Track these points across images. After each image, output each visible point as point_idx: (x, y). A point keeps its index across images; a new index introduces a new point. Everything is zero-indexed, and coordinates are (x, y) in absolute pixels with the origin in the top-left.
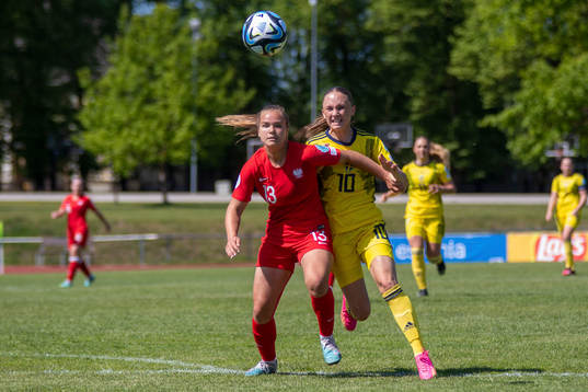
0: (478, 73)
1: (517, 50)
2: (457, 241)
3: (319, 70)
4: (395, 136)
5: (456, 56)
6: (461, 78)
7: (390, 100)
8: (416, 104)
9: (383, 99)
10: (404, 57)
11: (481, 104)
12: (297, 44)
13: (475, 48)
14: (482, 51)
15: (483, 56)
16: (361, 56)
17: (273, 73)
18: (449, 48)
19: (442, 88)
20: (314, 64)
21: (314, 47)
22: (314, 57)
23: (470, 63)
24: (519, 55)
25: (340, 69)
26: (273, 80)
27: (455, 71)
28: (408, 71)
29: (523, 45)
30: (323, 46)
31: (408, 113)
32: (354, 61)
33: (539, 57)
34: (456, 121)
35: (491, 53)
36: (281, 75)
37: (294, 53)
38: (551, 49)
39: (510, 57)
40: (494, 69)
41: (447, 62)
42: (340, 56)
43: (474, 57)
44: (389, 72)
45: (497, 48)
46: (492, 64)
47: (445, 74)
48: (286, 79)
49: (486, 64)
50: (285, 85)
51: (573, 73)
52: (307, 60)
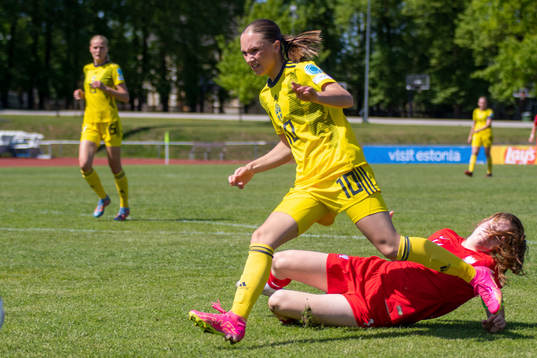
0: (473, 43)
1: (497, 30)
2: (455, 150)
3: (371, 39)
4: (418, 82)
5: (459, 32)
6: (461, 46)
7: (416, 59)
8: (433, 62)
9: (412, 59)
10: (427, 32)
11: (474, 63)
12: (359, 23)
13: (471, 27)
14: (476, 29)
15: (475, 33)
16: (398, 31)
17: (342, 40)
18: (454, 27)
19: (450, 53)
20: (368, 35)
21: (368, 25)
22: (368, 30)
23: (467, 36)
24: (498, 33)
25: (385, 39)
26: (342, 46)
27: (459, 42)
28: (429, 42)
29: (500, 27)
30: (374, 24)
31: (428, 67)
32: (394, 34)
33: (511, 34)
34: (458, 72)
35: (481, 32)
36: (347, 42)
37: (356, 28)
38: (518, 29)
39: (493, 34)
40: (483, 41)
41: (453, 37)
42: (385, 30)
43: (470, 33)
44: (417, 41)
45: (484, 28)
46: (481, 38)
47: (452, 44)
48: (350, 44)
49: (478, 37)
50: (350, 48)
51: (531, 45)
52: (364, 33)
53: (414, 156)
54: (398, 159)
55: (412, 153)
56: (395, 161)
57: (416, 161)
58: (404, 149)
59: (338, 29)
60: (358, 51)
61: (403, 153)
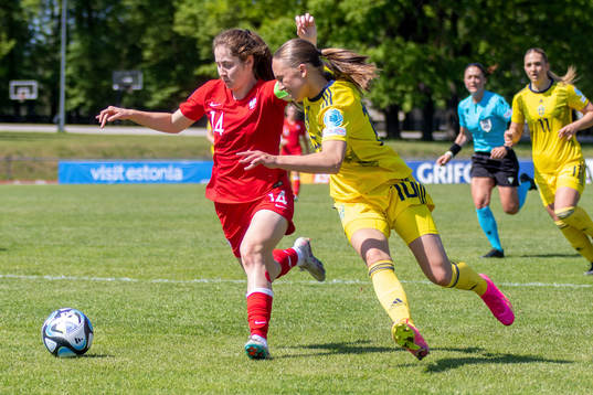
0: (197, 31)
1: (228, 14)
2: (175, 166)
3: (68, 26)
4: (128, 80)
5: (179, 17)
6: (182, 34)
7: (125, 51)
8: (147, 54)
9: (120, 51)
10: (139, 17)
11: (198, 56)
12: (52, 6)
13: (195, 11)
14: (200, 13)
15: (201, 17)
16: (102, 16)
17: (30, 28)
18: (173, 10)
19: (168, 43)
20: (64, 20)
21: (64, 7)
22: (64, 15)
23: (190, 22)
24: (229, 17)
25: (85, 25)
26: (31, 34)
27: (179, 29)
28: (142, 30)
29: (232, 10)
30: (72, 7)
31: (140, 60)
32: (97, 19)
33: (245, 19)
34: (179, 68)
35: (207, 15)
36: (37, 29)
37: (48, 12)
38: (254, 13)
39: (222, 19)
40: (210, 28)
41: (172, 22)
42: (85, 15)
43: (193, 17)
44: (125, 28)
45: (211, 11)
46: (208, 24)
47: (171, 31)
48: (41, 33)
49: (203, 23)
50: (41, 38)
51: (272, 33)
52: (59, 17)
53: (124, 174)
54: (103, 178)
55: (120, 169)
56: (99, 181)
57: (126, 180)
58: (112, 166)
59: (26, 13)
60: (52, 41)
61: (109, 170)
